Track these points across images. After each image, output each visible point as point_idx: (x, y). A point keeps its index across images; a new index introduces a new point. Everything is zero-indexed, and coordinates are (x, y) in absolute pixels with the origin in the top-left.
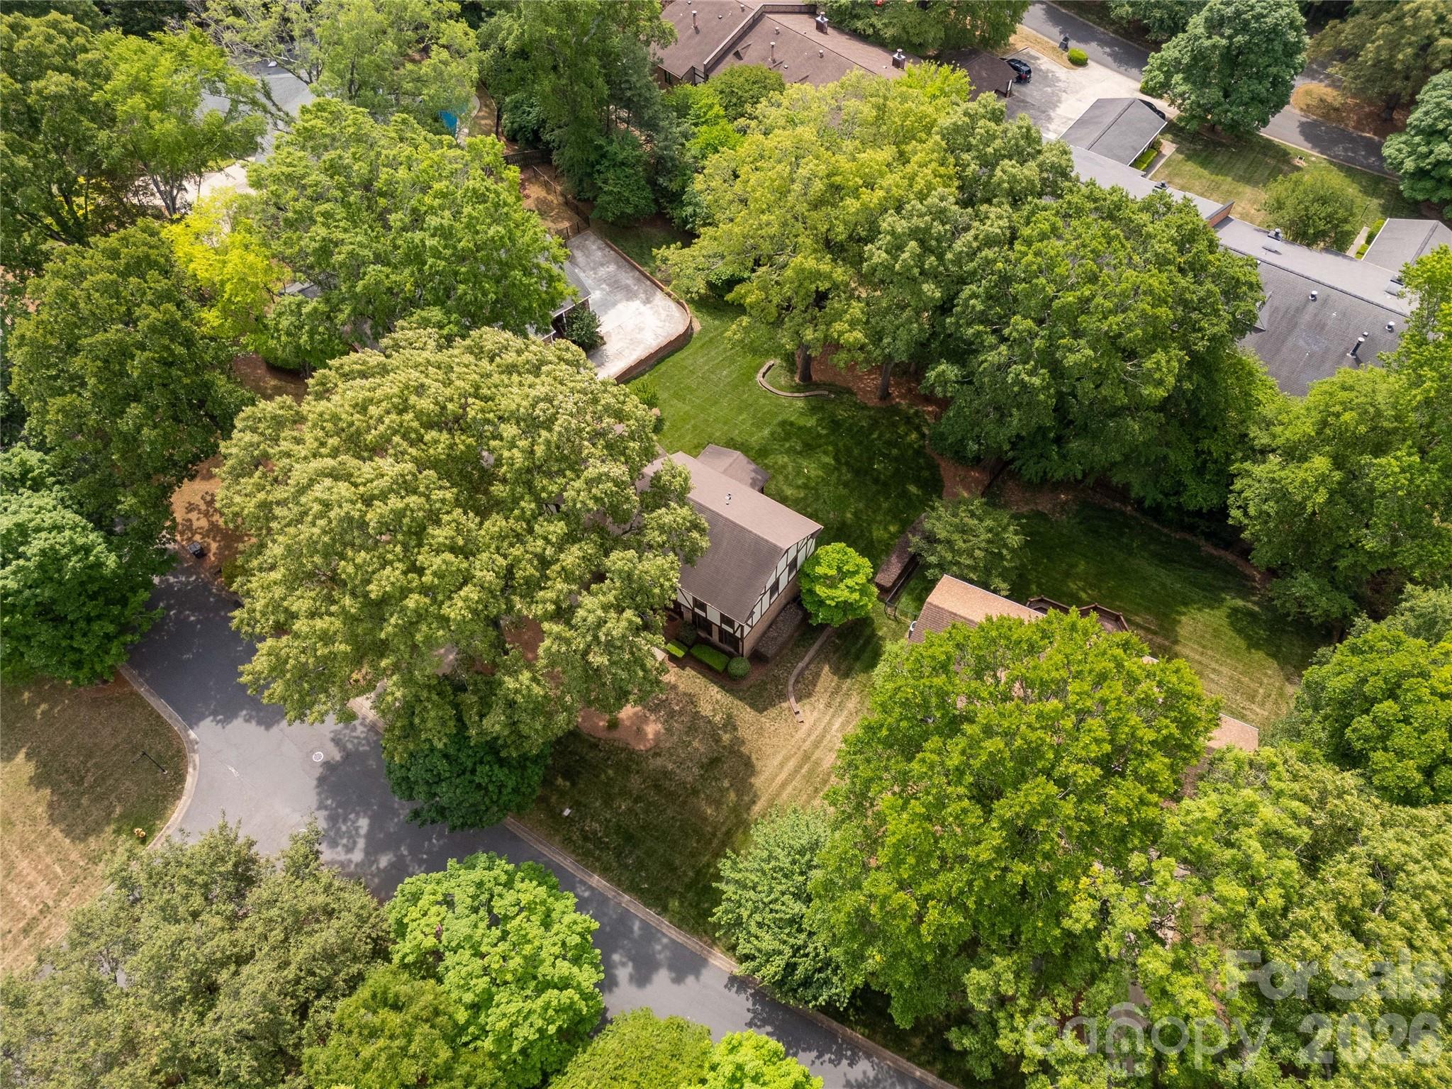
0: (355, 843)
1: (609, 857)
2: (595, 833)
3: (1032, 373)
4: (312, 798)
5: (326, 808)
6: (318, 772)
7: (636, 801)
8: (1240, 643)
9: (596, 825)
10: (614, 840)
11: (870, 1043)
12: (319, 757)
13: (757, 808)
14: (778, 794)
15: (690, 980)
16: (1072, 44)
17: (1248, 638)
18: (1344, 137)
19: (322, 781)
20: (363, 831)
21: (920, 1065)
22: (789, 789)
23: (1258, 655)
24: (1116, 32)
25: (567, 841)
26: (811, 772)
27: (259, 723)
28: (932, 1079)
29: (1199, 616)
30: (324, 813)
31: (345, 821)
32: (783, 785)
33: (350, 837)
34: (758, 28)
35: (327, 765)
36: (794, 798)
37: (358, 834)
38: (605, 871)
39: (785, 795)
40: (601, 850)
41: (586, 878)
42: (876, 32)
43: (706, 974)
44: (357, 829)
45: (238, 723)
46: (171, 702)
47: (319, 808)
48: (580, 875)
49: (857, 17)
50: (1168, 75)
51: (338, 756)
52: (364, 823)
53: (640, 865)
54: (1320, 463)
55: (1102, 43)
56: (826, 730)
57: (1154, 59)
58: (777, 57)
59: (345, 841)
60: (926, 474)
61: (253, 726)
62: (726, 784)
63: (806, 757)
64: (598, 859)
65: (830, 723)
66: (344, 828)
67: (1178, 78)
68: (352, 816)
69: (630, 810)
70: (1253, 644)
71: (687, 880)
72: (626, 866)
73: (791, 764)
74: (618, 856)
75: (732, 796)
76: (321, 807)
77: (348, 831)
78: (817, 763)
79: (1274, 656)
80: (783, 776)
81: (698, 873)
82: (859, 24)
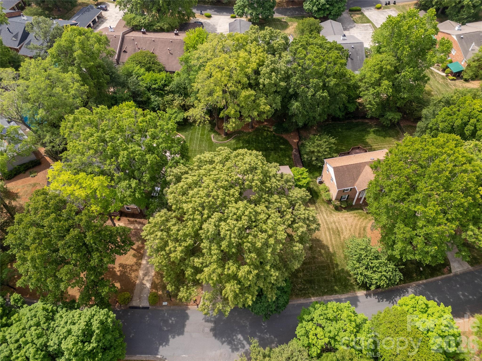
0: (243, 344)
1: (311, 291)
2: (301, 287)
3: (323, 93)
4: (217, 342)
5: (224, 342)
6: (211, 334)
7: (303, 271)
8: (382, 138)
9: (300, 286)
10: (308, 286)
11: (406, 284)
12: (207, 330)
13: (331, 250)
14: (332, 243)
15: (358, 303)
16: (203, 12)
17: (382, 136)
18: (287, 10)
19: (215, 335)
20: (242, 338)
21: (420, 280)
22: (333, 240)
23: (388, 138)
24: (210, 5)
25: (297, 295)
26: (333, 231)
27: (179, 335)
28: (424, 281)
29: (369, 137)
30: (226, 343)
31: (234, 340)
32: (331, 240)
33: (240, 343)
34: (125, 41)
35: (212, 330)
36: (336, 241)
37: (242, 341)
38: (313, 295)
39: (334, 242)
40: (307, 290)
41: (310, 301)
42: (161, 28)
43: (360, 299)
44: (239, 340)
45: (172, 341)
46: (141, 353)
47: (223, 344)
48: (308, 301)
49: (153, 25)
50: (243, 10)
51: (212, 325)
52: (240, 337)
53: (320, 287)
54: (385, 83)
55: (210, 9)
56: (325, 219)
57: (235, 7)
58: (139, 47)
59: (240, 346)
60: (281, 141)
61: (177, 338)
62: (319, 249)
63: (329, 229)
64: (309, 293)
65: (324, 217)
66: (236, 343)
67: (246, 9)
68: (234, 337)
69: (304, 275)
70: (385, 137)
71: (333, 281)
72: (317, 289)
73: (327, 233)
74: (312, 288)
75: (323, 251)
76: (223, 343)
77: (238, 343)
78: (332, 229)
79: (390, 137)
80: (329, 238)
81: (334, 277)
82: (154, 27)
